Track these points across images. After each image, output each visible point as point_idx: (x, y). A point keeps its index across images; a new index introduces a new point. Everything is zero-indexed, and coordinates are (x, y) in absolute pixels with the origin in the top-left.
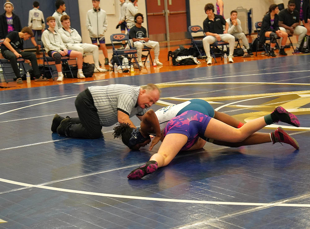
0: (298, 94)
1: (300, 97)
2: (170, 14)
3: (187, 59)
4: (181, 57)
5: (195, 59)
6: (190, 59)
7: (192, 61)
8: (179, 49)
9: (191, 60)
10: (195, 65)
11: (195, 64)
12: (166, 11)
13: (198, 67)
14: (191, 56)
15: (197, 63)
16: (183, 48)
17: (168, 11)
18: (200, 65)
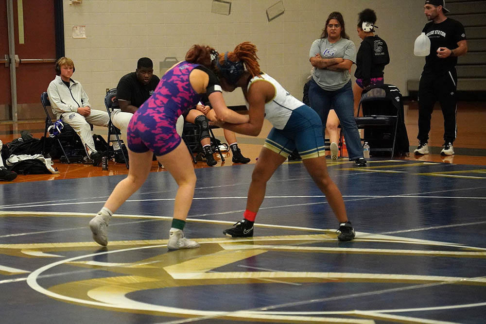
0: (221, 243)
1: (223, 249)
2: (20, 63)
3: (31, 162)
4: (18, 156)
5: (48, 163)
6: (36, 160)
7: (41, 165)
8: (20, 139)
9: (39, 165)
10: (47, 176)
11: (49, 172)
12: (11, 57)
13: (53, 179)
14: (39, 155)
15: (53, 170)
16: (30, 137)
17: (17, 56)
18: (57, 176)
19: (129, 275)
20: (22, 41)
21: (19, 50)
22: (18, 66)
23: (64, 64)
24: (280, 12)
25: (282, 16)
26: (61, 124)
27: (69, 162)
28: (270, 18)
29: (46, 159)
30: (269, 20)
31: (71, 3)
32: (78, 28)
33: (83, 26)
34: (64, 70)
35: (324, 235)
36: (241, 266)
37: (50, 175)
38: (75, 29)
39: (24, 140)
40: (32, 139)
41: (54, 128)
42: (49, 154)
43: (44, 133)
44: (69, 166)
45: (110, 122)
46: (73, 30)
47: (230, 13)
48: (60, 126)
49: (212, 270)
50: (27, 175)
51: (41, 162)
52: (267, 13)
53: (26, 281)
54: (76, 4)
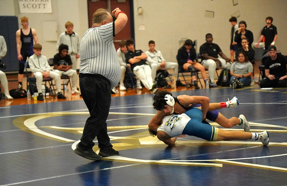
24: (238, 16)
31: (138, 14)
32: (141, 25)
37: (114, 94)
47: (214, 17)
53: (71, 145)
54: (140, 14)
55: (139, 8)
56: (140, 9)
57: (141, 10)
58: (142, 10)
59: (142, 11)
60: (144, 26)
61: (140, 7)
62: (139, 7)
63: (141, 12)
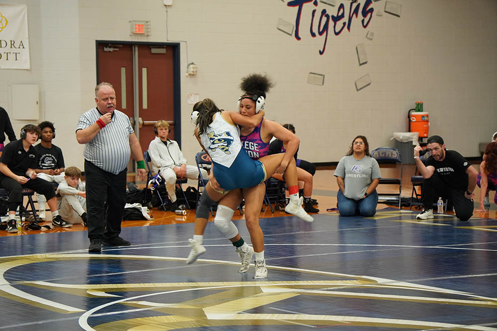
0: (262, 286)
1: (262, 292)
2: (143, 125)
3: (130, 210)
5: (145, 211)
6: (134, 208)
7: (138, 213)
9: (136, 212)
10: (143, 221)
11: (145, 219)
12: (135, 120)
13: (148, 224)
14: (138, 204)
15: (148, 217)
16: (135, 188)
17: (140, 119)
18: (152, 222)
19: (170, 315)
20: (145, 106)
21: (143, 113)
22: (141, 127)
23: (160, 126)
24: (367, 84)
25: (368, 86)
26: (159, 178)
27: (165, 210)
28: (358, 88)
29: (142, 208)
30: (358, 90)
31: (187, 74)
32: (193, 95)
33: (196, 94)
34: (160, 131)
35: (355, 281)
36: (271, 308)
37: (145, 221)
38: (190, 96)
39: (130, 191)
40: (136, 189)
41: (154, 182)
42: (150, 203)
43: (146, 185)
44: (165, 214)
45: (199, 176)
46: (188, 97)
47: (323, 84)
48: (158, 179)
49: (244, 312)
50: (126, 221)
51: (138, 210)
52: (356, 84)
53: (78, 319)
54: (192, 75)
55: (189, 65)
56: (192, 66)
57: (193, 68)
58: (196, 68)
59: (195, 70)
60: (198, 96)
61: (193, 63)
62: (189, 63)
63: (193, 72)
